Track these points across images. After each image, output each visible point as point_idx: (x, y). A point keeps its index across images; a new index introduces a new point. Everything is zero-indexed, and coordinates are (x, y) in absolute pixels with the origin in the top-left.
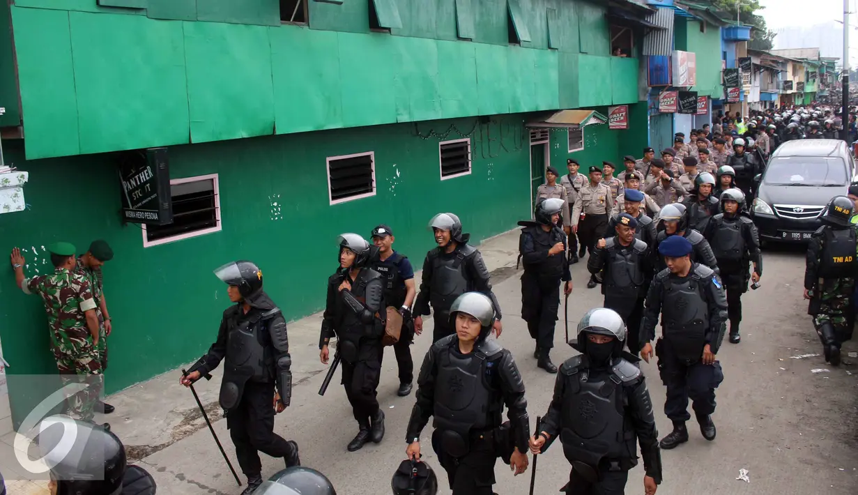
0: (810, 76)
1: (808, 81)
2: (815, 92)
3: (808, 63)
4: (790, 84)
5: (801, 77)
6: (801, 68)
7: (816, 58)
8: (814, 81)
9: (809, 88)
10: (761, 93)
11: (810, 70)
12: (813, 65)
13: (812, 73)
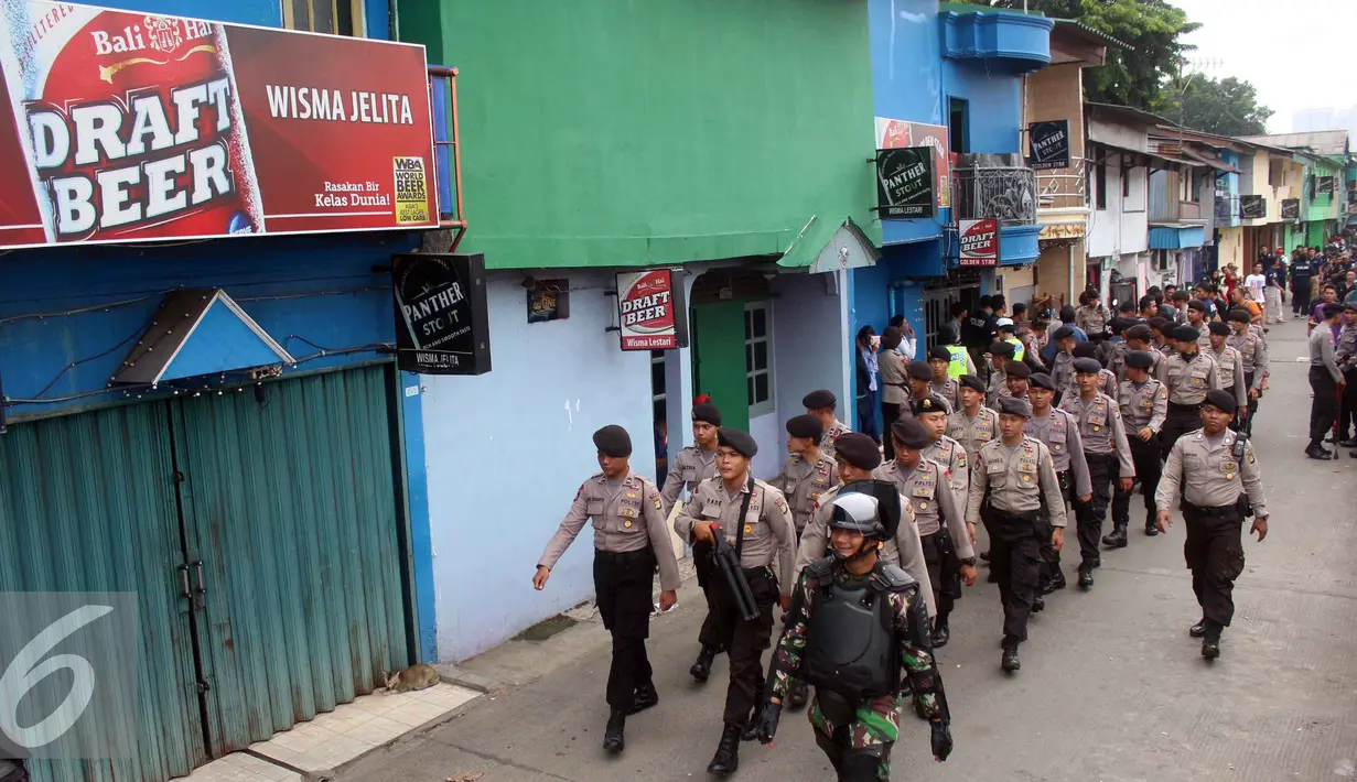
0: (1318, 186)
1: (1312, 196)
2: (1335, 220)
3: (1312, 157)
4: (1256, 203)
5: (1294, 188)
6: (1296, 167)
7: (1341, 150)
8: (1331, 197)
9: (1318, 212)
10: (1150, 228)
11: (1319, 173)
12: (1325, 162)
13: (1324, 179)
